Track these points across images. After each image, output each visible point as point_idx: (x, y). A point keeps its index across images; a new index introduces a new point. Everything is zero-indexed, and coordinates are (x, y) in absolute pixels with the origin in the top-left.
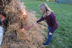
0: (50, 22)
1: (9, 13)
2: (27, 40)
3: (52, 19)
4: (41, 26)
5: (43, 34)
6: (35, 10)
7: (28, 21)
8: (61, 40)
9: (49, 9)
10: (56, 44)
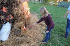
0: (47, 22)
1: (17, 13)
2: (29, 35)
3: (49, 19)
4: (42, 26)
5: (43, 33)
6: (38, 13)
7: (31, 21)
8: (58, 40)
9: (47, 12)
10: (53, 42)
